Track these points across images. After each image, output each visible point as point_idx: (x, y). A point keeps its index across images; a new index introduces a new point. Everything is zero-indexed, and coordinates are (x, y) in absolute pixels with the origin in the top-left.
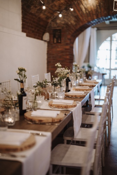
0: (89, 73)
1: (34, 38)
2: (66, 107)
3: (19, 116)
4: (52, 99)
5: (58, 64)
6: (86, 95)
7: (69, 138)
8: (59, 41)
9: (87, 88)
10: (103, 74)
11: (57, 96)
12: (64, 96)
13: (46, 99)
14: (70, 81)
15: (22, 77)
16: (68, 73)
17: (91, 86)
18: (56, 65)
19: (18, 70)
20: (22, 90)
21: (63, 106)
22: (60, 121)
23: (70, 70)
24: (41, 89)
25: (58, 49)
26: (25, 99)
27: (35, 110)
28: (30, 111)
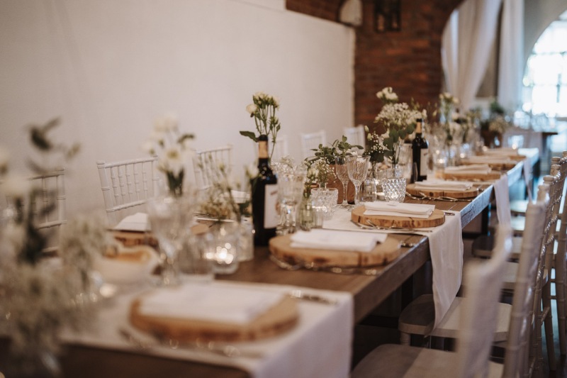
0: (493, 127)
1: (313, 14)
2: (409, 224)
3: (251, 245)
4: (362, 203)
5: (385, 91)
6: (480, 191)
7: (418, 329)
8: (395, 25)
9: (485, 172)
10: (545, 135)
11: (382, 194)
12: (404, 192)
13: (345, 202)
14: (425, 146)
15: (265, 125)
16: (419, 120)
17: (498, 165)
18: (379, 95)
19: (253, 102)
20: (263, 163)
21: (399, 222)
22: (385, 263)
23: (425, 112)
24: (328, 169)
25: (391, 52)
26: (273, 193)
27: (305, 230)
28: (289, 232)
